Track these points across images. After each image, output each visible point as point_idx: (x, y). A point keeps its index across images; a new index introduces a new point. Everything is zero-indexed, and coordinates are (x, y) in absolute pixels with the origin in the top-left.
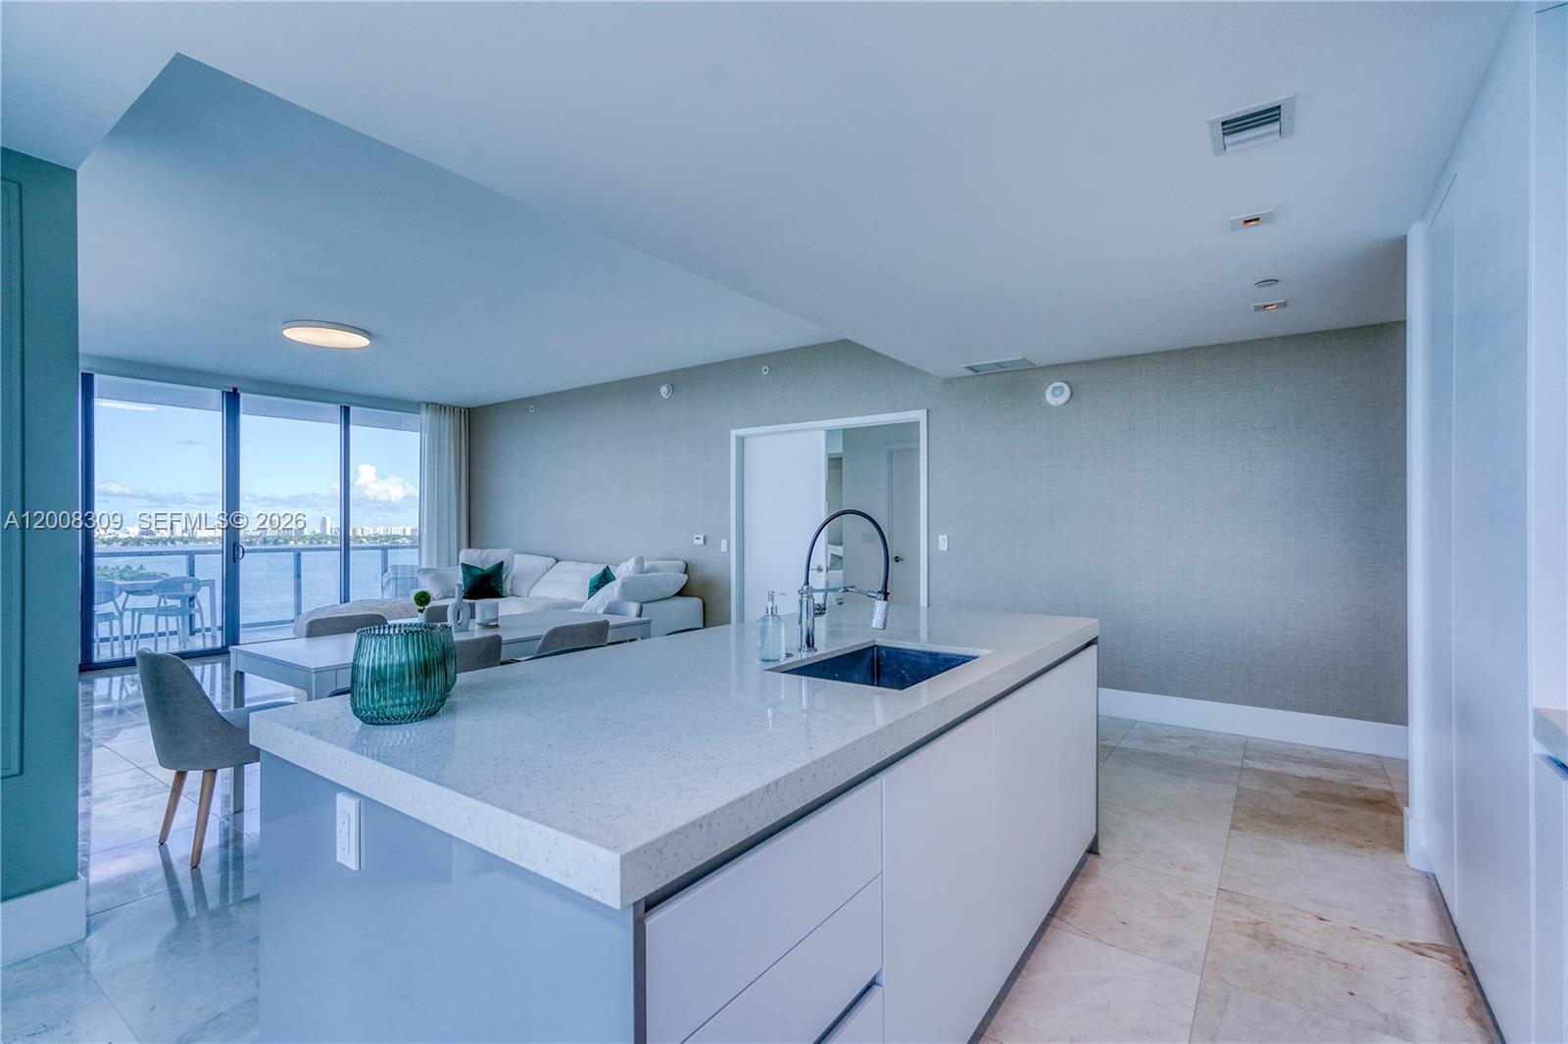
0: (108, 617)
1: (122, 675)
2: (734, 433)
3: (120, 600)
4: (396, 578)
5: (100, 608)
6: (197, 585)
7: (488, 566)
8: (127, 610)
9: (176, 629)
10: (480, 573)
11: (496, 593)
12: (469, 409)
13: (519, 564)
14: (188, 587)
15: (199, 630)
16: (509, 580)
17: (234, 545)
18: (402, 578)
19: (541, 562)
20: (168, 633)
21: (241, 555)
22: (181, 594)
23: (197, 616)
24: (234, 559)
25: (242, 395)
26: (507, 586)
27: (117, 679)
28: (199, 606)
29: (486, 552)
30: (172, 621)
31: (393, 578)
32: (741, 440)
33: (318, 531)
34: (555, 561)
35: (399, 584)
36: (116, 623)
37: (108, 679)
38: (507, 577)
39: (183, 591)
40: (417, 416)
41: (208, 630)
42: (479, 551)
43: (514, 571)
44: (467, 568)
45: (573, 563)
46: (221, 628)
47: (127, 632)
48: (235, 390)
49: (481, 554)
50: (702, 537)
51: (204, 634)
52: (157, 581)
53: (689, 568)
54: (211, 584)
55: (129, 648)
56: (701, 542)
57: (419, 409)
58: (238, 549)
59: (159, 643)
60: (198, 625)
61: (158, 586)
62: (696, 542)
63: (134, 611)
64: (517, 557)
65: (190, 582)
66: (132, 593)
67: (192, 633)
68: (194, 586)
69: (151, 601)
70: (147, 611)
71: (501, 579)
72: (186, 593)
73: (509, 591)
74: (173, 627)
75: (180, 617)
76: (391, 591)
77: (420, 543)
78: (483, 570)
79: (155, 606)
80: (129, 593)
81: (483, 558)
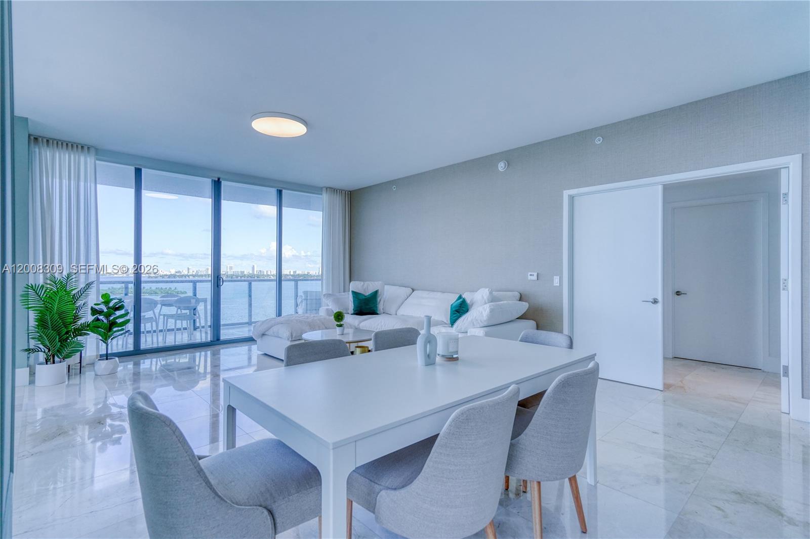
0: (150, 320)
1: (157, 358)
2: (566, 193)
3: (157, 311)
4: (307, 299)
5: (146, 314)
6: (198, 301)
7: (368, 293)
8: (161, 315)
9: (186, 326)
10: (364, 297)
11: (373, 312)
12: (350, 191)
13: (389, 293)
14: (193, 301)
15: (199, 327)
16: (382, 302)
17: (218, 277)
18: (310, 299)
19: (404, 291)
20: (182, 329)
21: (221, 283)
22: (189, 306)
23: (198, 320)
24: (218, 286)
25: (222, 182)
26: (381, 307)
27: (154, 360)
28: (199, 315)
29: (366, 283)
30: (185, 323)
31: (305, 299)
32: (572, 198)
33: (251, 272)
34: (412, 291)
35: (308, 303)
36: (154, 324)
37: (150, 360)
38: (380, 300)
39: (190, 304)
40: (320, 196)
41: (203, 327)
42: (362, 283)
43: (384, 296)
44: (355, 294)
45: (427, 292)
46: (210, 326)
47: (160, 328)
48: (219, 179)
49: (363, 285)
50: (535, 274)
51: (201, 330)
52: (176, 298)
53: (523, 297)
54: (205, 301)
55: (162, 338)
56: (535, 278)
57: (322, 191)
58: (220, 280)
59: (177, 334)
60: (198, 325)
61: (177, 301)
62: (530, 278)
63: (164, 315)
64: (386, 287)
65: (194, 299)
66: (165, 305)
67: (195, 329)
68: (196, 301)
69: (173, 310)
70: (172, 316)
71: (376, 301)
72: (192, 305)
73: (382, 310)
74: (185, 325)
75: (188, 321)
76: (303, 307)
77: (322, 277)
78: (365, 296)
79: (175, 313)
80: (162, 305)
81: (365, 287)
